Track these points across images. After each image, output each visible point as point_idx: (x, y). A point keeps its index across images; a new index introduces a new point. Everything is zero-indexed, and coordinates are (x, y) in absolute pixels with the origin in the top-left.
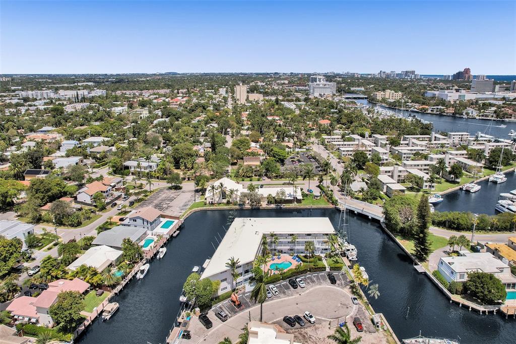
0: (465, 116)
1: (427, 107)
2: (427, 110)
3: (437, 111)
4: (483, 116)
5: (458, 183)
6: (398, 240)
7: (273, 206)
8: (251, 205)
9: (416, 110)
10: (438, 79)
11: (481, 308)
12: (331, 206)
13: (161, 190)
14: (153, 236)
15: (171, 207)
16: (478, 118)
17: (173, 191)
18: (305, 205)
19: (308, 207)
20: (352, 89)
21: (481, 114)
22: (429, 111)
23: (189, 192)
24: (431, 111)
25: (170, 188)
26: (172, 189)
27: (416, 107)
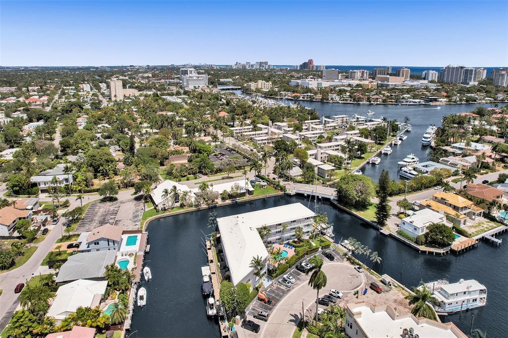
0: (331, 101)
1: (299, 95)
2: (299, 97)
3: (307, 98)
4: (343, 100)
5: (363, 158)
6: (354, 212)
7: (228, 202)
8: (207, 204)
9: (290, 98)
10: (289, 69)
11: (441, 251)
12: (281, 193)
13: (94, 205)
14: (124, 257)
15: (120, 221)
16: (340, 102)
17: (108, 203)
18: (258, 195)
19: (261, 197)
20: (222, 80)
21: (342, 99)
22: (301, 99)
23: (129, 201)
24: (303, 98)
25: (103, 201)
26: (105, 201)
27: (289, 95)
